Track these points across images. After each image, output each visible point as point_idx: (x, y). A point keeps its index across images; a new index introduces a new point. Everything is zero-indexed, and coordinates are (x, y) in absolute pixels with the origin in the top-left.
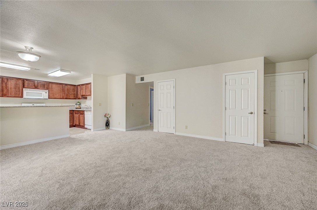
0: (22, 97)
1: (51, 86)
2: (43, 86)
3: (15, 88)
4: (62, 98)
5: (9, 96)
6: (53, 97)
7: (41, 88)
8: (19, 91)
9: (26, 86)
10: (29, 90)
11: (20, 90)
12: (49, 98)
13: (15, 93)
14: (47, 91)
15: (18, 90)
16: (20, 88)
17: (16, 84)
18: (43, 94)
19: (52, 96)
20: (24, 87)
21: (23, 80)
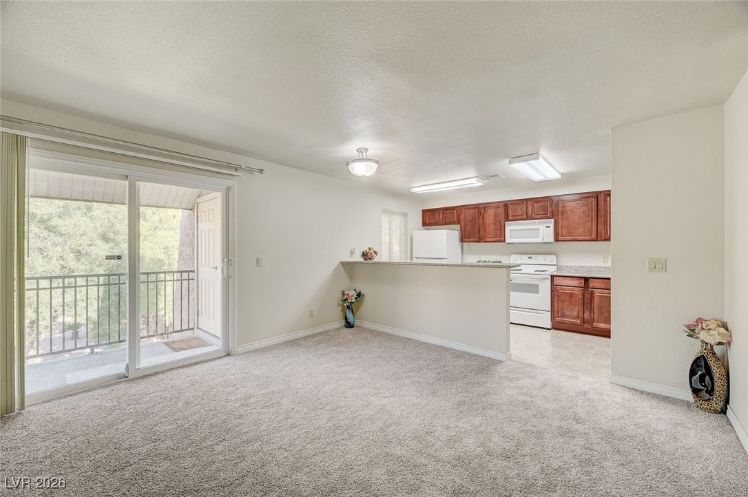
0: (504, 241)
1: (562, 207)
2: (544, 210)
3: (495, 224)
4: (594, 236)
5: (487, 240)
6: (568, 238)
7: (538, 216)
8: (500, 229)
9: (510, 218)
10: (515, 224)
11: (502, 227)
12: (557, 240)
13: (494, 234)
14: (551, 222)
16: (503, 222)
17: (496, 215)
18: (541, 231)
19: (564, 234)
20: (507, 219)
21: (506, 205)
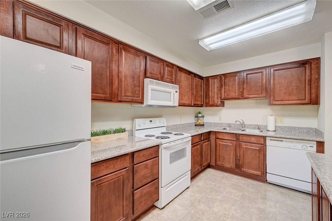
0: (143, 101)
1: (180, 76)
2: (171, 75)
4: (190, 103)
5: (124, 99)
6: (181, 103)
7: (168, 80)
8: (139, 86)
9: (148, 75)
11: (141, 84)
12: (179, 105)
13: (132, 92)
14: (176, 88)
15: (137, 85)
16: (141, 78)
18: (172, 94)
19: (180, 100)
20: (146, 76)
21: (145, 57)
